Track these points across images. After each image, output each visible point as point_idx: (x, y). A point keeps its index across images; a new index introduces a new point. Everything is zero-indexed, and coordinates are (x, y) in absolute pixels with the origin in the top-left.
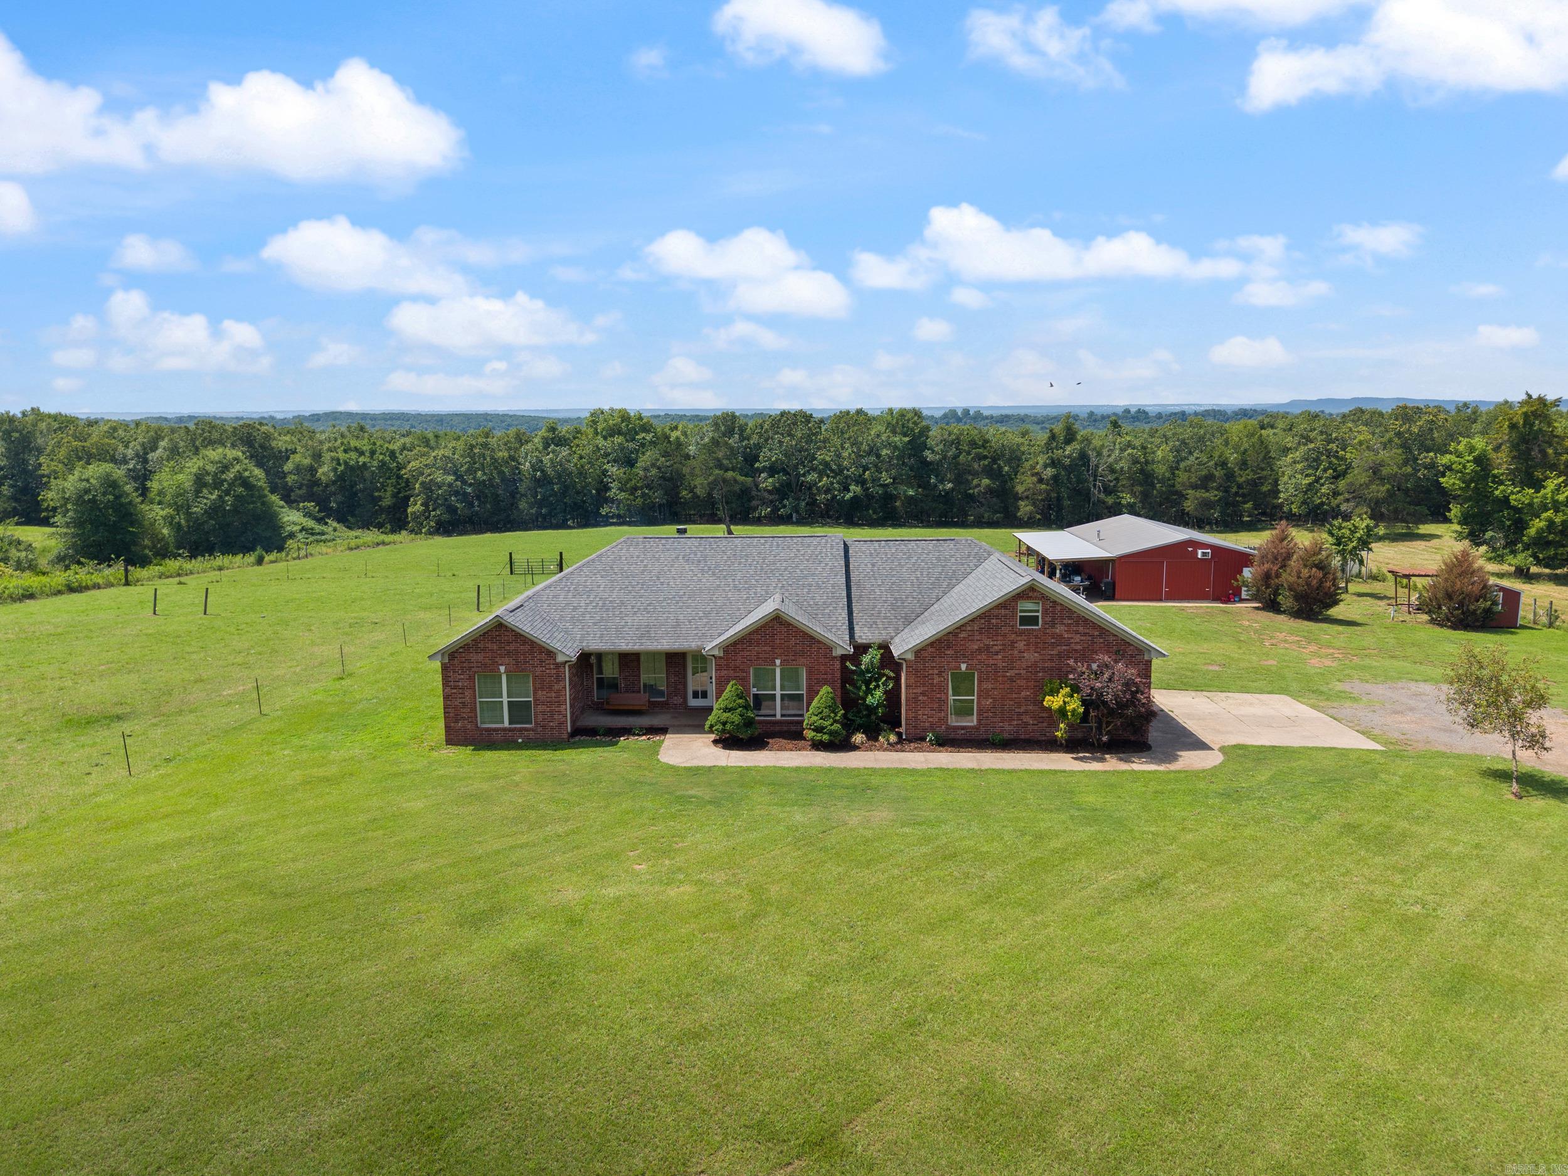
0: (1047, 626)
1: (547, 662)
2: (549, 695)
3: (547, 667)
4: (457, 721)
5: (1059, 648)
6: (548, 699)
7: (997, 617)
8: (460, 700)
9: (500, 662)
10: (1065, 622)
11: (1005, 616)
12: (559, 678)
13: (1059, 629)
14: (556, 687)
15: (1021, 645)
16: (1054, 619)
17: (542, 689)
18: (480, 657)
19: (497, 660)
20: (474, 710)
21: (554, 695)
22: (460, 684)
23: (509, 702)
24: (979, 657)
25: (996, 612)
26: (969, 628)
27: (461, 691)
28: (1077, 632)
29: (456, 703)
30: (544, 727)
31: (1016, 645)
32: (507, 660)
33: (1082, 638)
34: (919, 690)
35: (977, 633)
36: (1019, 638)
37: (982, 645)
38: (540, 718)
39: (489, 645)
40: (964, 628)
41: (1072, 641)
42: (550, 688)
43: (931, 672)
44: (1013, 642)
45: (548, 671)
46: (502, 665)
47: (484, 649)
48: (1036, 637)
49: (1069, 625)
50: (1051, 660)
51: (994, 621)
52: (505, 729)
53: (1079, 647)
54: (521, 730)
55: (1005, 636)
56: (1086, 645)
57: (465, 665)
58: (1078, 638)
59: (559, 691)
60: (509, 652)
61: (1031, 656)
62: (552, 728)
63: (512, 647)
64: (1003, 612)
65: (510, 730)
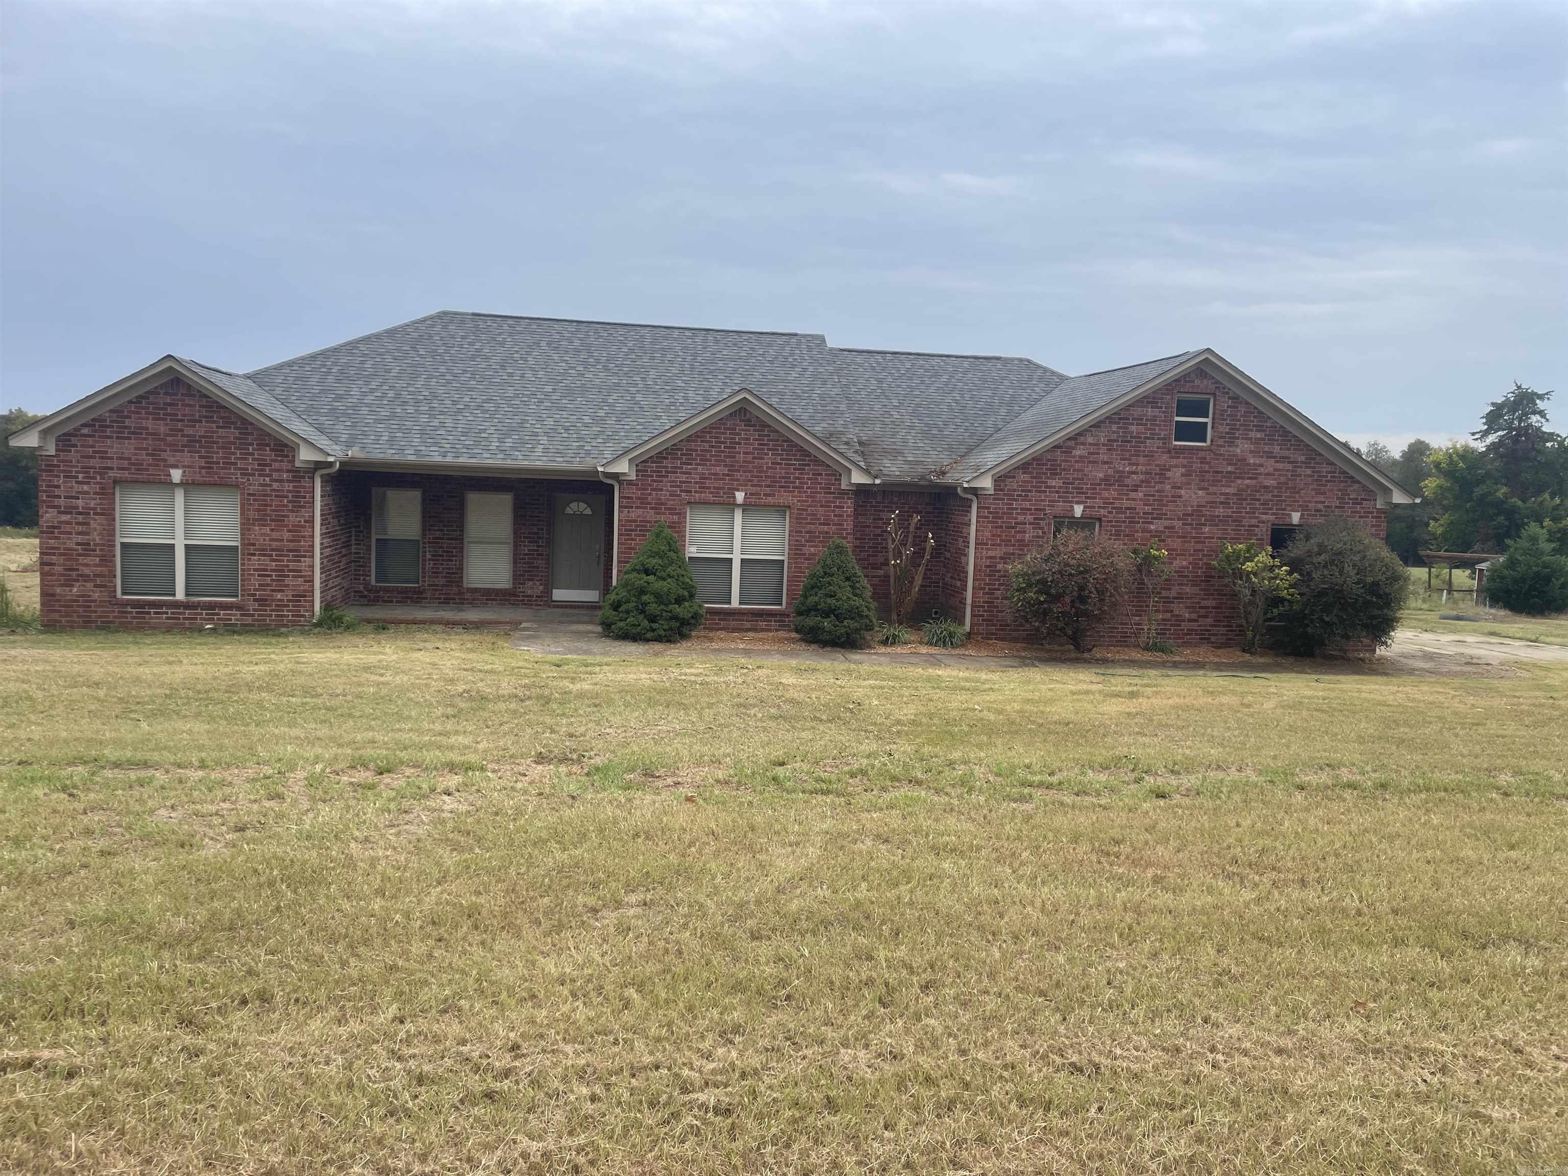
0: (1221, 442)
1: (276, 465)
2: (275, 535)
3: (275, 475)
4: (69, 584)
5: (1239, 481)
6: (275, 544)
7: (1139, 420)
8: (80, 539)
9: (171, 460)
10: (1252, 434)
11: (1154, 418)
12: (301, 501)
13: (1242, 448)
14: (293, 519)
15: (1176, 474)
16: (1233, 429)
17: (262, 522)
18: (128, 448)
19: (164, 455)
20: (107, 560)
21: (286, 535)
22: (80, 503)
23: (187, 547)
24: (1106, 494)
25: (1137, 412)
26: (1090, 440)
27: (80, 518)
28: (1270, 455)
29: (71, 544)
30: (262, 601)
31: (1169, 474)
32: (186, 457)
33: (1280, 466)
34: (998, 553)
35: (1103, 450)
36: (1174, 462)
37: (1111, 472)
38: (255, 582)
39: (150, 424)
40: (1082, 439)
41: (1262, 470)
42: (279, 521)
43: (1021, 518)
44: (1164, 469)
45: (275, 485)
46: (175, 467)
47: (136, 433)
48: (1203, 461)
49: (1257, 442)
50: (1225, 504)
51: (1133, 428)
52: (176, 605)
53: (1271, 482)
54: (211, 606)
55: (1150, 456)
56: (1283, 479)
57: (92, 462)
58: (1270, 465)
59: (296, 529)
60: (192, 440)
61: (1193, 496)
62: (281, 606)
63: (200, 430)
64: (1150, 412)
65: (187, 606)
